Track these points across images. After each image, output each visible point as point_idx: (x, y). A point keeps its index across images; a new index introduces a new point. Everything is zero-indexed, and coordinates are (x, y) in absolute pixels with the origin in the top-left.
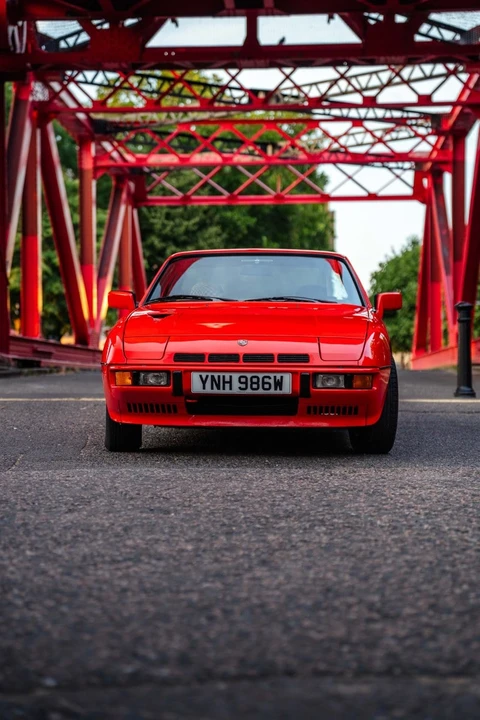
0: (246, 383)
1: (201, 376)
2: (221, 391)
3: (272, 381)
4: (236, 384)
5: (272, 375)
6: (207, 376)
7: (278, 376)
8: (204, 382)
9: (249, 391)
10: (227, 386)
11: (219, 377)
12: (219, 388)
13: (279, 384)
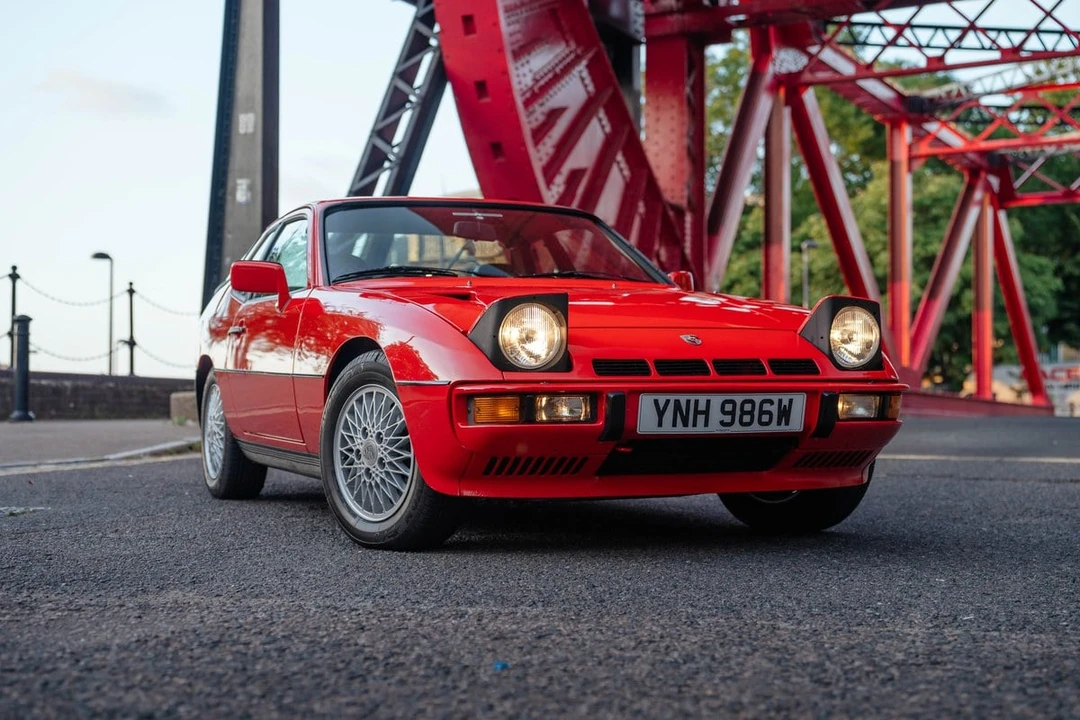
0: (732, 413)
1: (656, 402)
2: (690, 430)
3: (774, 409)
4: (716, 415)
5: (775, 398)
6: (668, 401)
7: (786, 398)
8: (661, 413)
9: (736, 428)
10: (701, 418)
11: (688, 402)
12: (685, 424)
13: (785, 414)
